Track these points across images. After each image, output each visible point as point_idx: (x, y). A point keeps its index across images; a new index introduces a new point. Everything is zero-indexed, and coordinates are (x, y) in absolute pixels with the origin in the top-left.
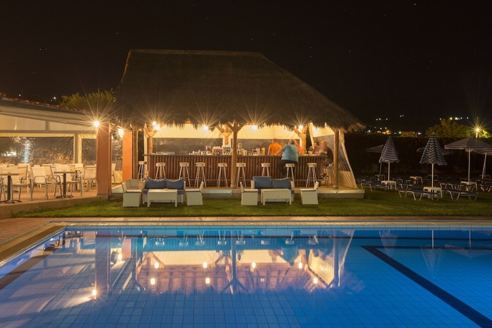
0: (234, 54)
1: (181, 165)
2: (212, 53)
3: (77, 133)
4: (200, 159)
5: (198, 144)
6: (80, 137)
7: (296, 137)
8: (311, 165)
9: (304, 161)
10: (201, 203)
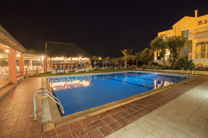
0: (69, 44)
1: (60, 65)
2: (64, 43)
3: (30, 59)
4: (64, 64)
5: (60, 61)
6: (31, 60)
7: (78, 60)
8: (85, 65)
9: (83, 64)
10: (68, 72)
